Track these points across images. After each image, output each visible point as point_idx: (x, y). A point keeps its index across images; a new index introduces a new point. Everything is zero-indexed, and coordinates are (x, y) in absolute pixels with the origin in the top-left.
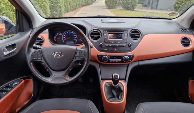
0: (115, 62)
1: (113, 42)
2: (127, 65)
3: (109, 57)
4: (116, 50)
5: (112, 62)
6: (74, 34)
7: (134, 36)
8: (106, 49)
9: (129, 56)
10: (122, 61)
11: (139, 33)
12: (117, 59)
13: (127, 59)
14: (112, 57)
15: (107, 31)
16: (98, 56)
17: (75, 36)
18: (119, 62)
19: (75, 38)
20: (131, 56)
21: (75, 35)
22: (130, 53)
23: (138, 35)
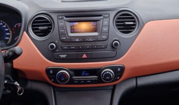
0: (85, 82)
1: (77, 40)
2: (112, 88)
3: (72, 72)
4: (85, 56)
5: (79, 82)
6: (5, 26)
7: (124, 25)
8: (64, 56)
9: (114, 69)
10: (99, 81)
11: (133, 18)
12: (90, 75)
13: (109, 75)
14: (78, 72)
15: (66, 17)
16: (48, 71)
17: (7, 30)
18: (93, 82)
19: (8, 34)
20: (119, 69)
21: (7, 28)
22: (117, 62)
23: (132, 23)
